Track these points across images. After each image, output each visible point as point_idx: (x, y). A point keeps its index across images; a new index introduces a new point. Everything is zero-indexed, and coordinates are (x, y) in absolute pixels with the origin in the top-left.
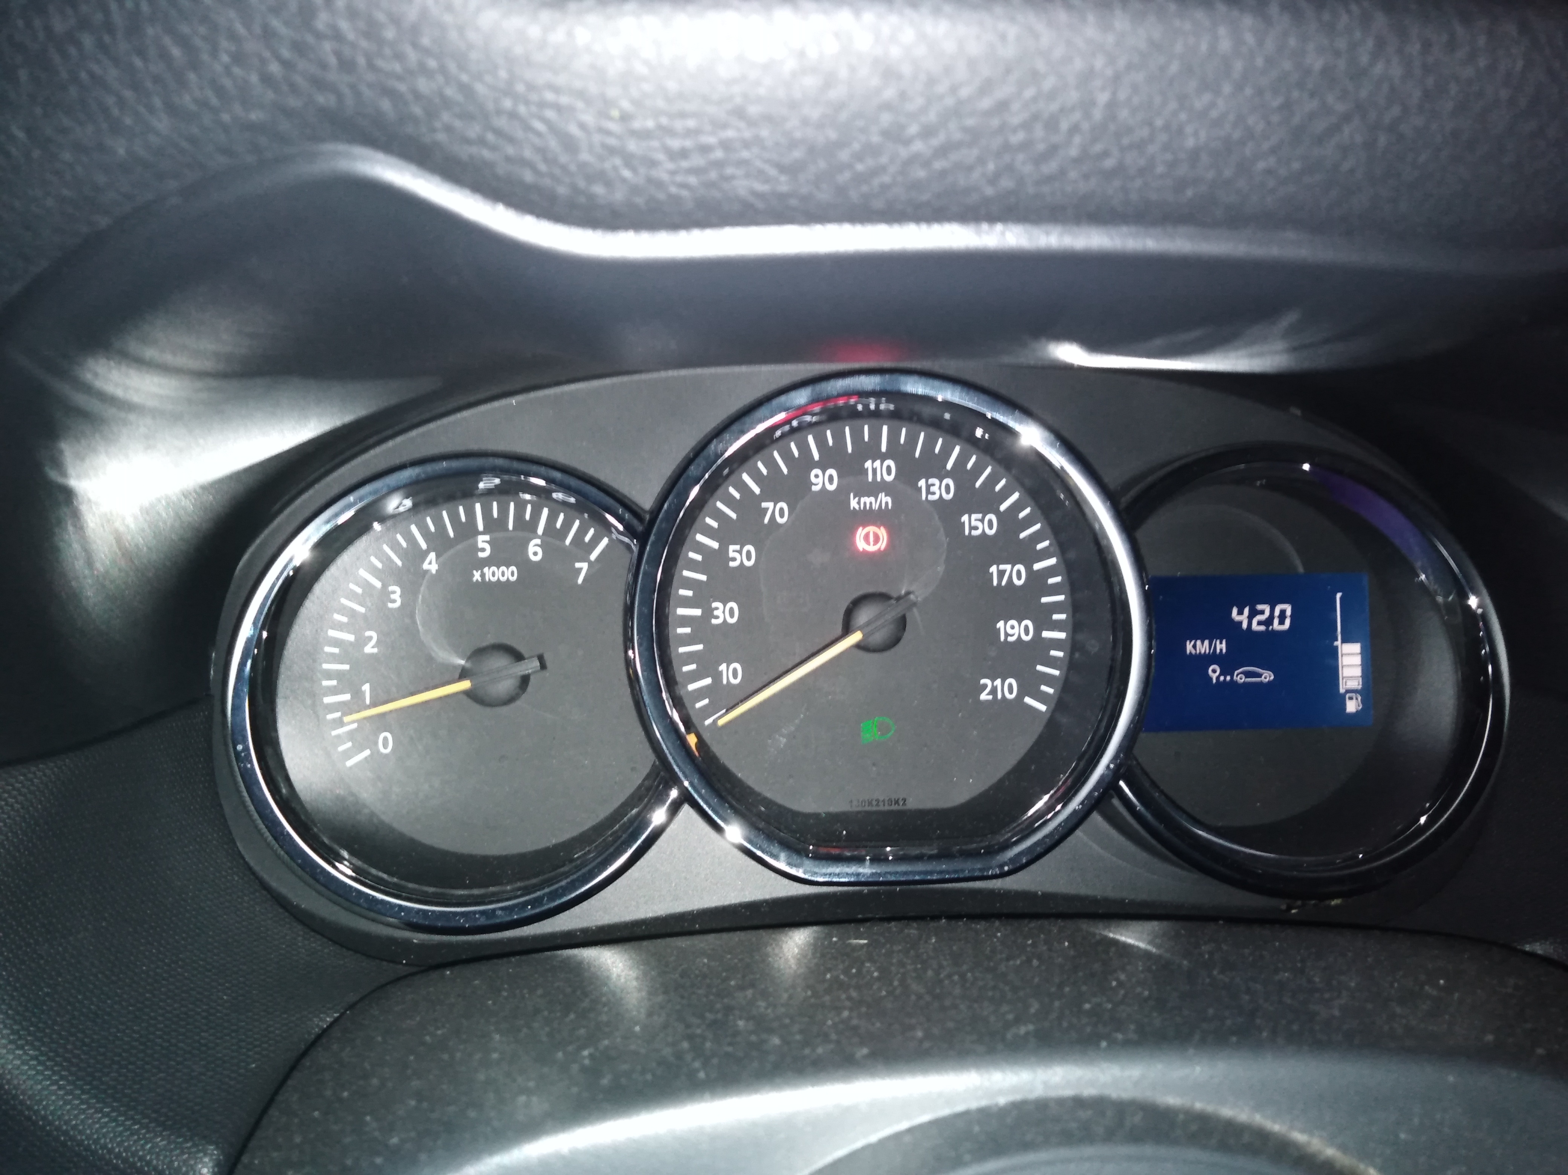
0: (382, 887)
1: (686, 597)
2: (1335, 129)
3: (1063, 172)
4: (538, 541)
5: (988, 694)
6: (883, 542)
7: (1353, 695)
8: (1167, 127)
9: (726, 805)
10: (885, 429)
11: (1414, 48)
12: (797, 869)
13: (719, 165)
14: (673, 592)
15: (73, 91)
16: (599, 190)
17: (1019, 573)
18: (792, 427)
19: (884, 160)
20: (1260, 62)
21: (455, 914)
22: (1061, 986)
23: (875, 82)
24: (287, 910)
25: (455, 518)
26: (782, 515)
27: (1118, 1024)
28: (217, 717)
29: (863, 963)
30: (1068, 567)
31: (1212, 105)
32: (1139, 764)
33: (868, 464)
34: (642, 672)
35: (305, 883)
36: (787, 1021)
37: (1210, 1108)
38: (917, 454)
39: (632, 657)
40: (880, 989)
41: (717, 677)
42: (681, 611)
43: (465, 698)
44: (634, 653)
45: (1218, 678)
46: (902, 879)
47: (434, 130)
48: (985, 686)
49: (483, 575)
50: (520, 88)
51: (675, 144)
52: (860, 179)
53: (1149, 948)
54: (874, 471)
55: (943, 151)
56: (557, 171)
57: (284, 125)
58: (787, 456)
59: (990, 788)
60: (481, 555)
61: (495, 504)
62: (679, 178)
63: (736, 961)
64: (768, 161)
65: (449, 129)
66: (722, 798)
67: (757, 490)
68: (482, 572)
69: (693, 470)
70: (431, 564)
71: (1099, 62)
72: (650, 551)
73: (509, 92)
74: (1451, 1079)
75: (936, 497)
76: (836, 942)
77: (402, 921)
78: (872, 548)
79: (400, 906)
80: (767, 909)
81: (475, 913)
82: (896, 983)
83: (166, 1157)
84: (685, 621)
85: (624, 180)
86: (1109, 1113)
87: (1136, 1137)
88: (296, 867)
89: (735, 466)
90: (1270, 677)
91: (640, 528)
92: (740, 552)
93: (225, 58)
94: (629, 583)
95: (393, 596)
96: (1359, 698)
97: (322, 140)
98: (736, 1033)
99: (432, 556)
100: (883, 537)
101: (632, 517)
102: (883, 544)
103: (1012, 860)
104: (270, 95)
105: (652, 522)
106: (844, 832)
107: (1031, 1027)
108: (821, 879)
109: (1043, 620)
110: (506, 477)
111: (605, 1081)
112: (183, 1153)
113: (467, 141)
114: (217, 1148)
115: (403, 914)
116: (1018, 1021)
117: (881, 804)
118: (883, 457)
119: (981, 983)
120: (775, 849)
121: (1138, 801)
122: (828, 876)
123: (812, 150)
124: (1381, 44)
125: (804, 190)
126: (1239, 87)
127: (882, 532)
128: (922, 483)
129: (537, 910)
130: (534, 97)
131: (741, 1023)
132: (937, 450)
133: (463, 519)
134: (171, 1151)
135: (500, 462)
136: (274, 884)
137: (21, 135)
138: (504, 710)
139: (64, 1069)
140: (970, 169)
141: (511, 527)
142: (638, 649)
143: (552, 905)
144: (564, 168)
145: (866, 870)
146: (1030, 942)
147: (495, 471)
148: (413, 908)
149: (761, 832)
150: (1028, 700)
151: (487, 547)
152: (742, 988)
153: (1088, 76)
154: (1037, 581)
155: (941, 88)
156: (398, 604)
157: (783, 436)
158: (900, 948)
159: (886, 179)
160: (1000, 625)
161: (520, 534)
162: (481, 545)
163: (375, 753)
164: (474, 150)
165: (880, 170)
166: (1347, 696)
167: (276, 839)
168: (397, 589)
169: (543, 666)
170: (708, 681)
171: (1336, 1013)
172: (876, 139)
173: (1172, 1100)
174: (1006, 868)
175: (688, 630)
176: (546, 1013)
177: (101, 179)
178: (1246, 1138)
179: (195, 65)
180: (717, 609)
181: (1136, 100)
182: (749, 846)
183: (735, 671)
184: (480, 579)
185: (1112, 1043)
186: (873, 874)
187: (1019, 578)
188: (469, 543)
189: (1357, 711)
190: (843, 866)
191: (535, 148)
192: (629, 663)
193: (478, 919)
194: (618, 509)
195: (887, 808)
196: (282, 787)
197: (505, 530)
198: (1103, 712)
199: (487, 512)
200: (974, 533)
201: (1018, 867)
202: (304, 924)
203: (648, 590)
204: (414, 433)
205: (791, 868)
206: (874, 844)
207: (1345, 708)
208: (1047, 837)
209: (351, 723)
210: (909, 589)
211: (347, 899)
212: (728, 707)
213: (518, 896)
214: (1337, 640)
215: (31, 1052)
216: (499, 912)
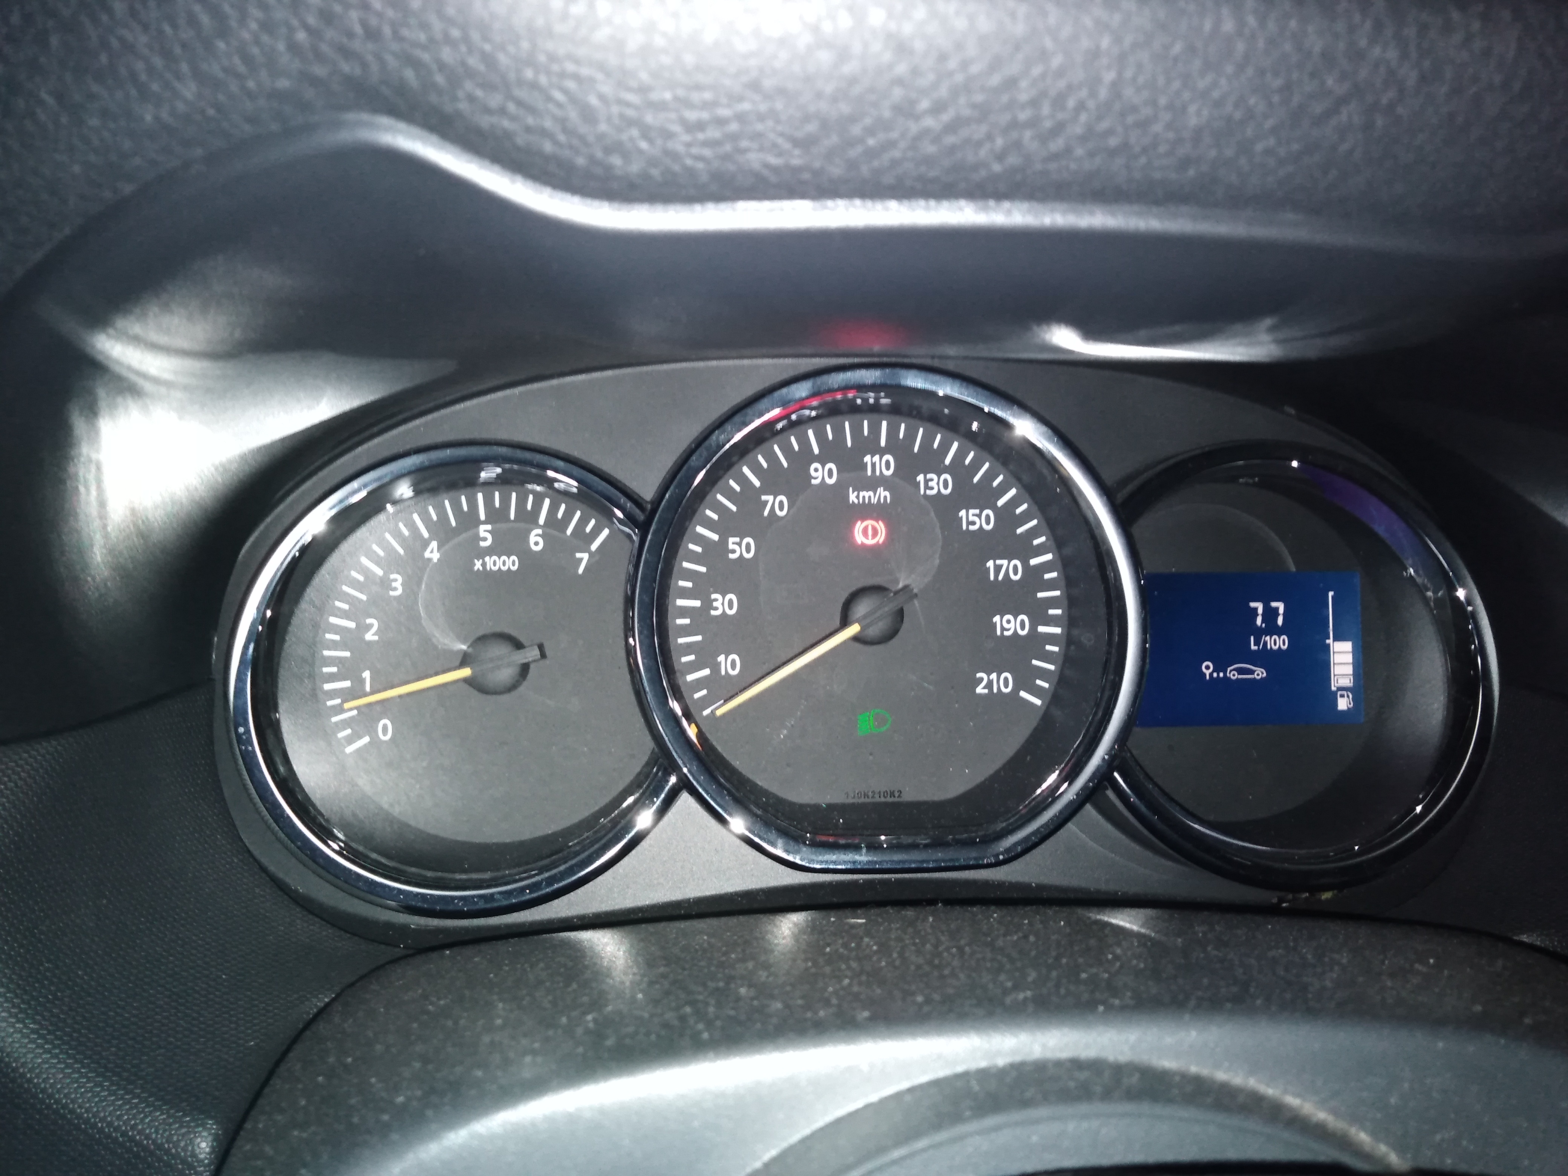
0: (381, 871)
1: (686, 589)
2: (1334, 110)
3: (1068, 149)
4: (540, 531)
5: (984, 688)
7: (1345, 693)
8: (1170, 107)
10: (884, 424)
11: (1410, 32)
12: (794, 856)
13: (734, 138)
14: (673, 582)
15: (104, 59)
16: (616, 161)
17: (1015, 568)
18: (790, 421)
19: (894, 135)
20: (1261, 44)
21: (453, 898)
22: (1057, 958)
23: (887, 57)
24: (287, 894)
25: (456, 507)
26: (781, 508)
27: (1114, 991)
28: (219, 703)
29: (862, 938)
30: (1065, 563)
31: (1215, 84)
32: (1132, 756)
33: (868, 459)
34: (642, 661)
35: (305, 865)
36: (788, 988)
38: (916, 449)
39: (633, 644)
40: (879, 960)
41: (716, 667)
42: (680, 602)
43: (466, 686)
44: (634, 640)
45: (1211, 675)
46: (898, 867)
47: (455, 99)
48: (982, 679)
49: (484, 565)
50: (542, 58)
51: (692, 116)
52: (871, 154)
53: (1143, 931)
54: (874, 465)
55: (951, 128)
56: (575, 142)
57: (309, 93)
58: (787, 450)
59: (986, 780)
60: (483, 544)
61: (497, 494)
62: (694, 151)
63: (736, 937)
64: (782, 134)
65: (471, 99)
66: (721, 786)
67: (757, 483)
68: (484, 560)
69: (694, 460)
70: (433, 553)
71: (1105, 42)
72: (651, 540)
73: (530, 61)
74: (1441, 1045)
75: (934, 492)
76: (834, 922)
77: (401, 904)
78: (870, 542)
79: (399, 890)
80: (763, 898)
81: (473, 897)
82: (895, 955)
83: (165, 1131)
84: (684, 612)
85: (641, 152)
86: (1107, 1074)
87: (1132, 1095)
88: (296, 850)
89: (736, 458)
90: (1263, 673)
91: (641, 517)
92: (739, 544)
93: (254, 26)
94: (630, 574)
95: (394, 584)
96: (1351, 696)
97: (347, 108)
98: (738, 999)
99: (434, 544)
100: (881, 529)
101: (634, 506)
102: (881, 538)
103: (1007, 850)
104: (296, 65)
105: (654, 511)
106: (841, 821)
107: (1029, 993)
108: (818, 866)
109: (1038, 615)
110: (507, 466)
111: (610, 1042)
112: (181, 1127)
113: (488, 111)
114: (216, 1123)
115: (402, 897)
116: (1016, 987)
117: (877, 796)
118: (882, 452)
119: (979, 956)
120: (773, 835)
121: (1132, 792)
122: (824, 863)
123: (825, 125)
124: (1378, 26)
125: (817, 164)
126: (1241, 68)
127: (881, 526)
128: (920, 478)
129: (535, 895)
130: (555, 68)
131: (743, 991)
132: (936, 445)
133: (465, 508)
134: (170, 1125)
135: (503, 450)
136: (272, 868)
137: (50, 100)
138: (505, 698)
140: (979, 144)
141: (512, 517)
142: (639, 638)
143: (549, 890)
144: (582, 138)
145: (862, 858)
146: (1026, 922)
147: (496, 460)
148: (412, 892)
149: (758, 819)
150: (1023, 694)
151: (489, 536)
152: (743, 960)
153: (1095, 54)
154: (1033, 576)
155: (952, 64)
156: (399, 593)
157: (783, 430)
158: (898, 925)
159: (896, 154)
160: (997, 619)
161: (522, 525)
162: (482, 534)
163: (375, 742)
164: (494, 120)
165: (891, 144)
166: (1339, 693)
167: (276, 822)
168: (399, 578)
169: (543, 655)
170: (706, 672)
171: (1328, 984)
172: (887, 114)
173: (1168, 1064)
174: (1001, 857)
175: (687, 621)
176: (548, 984)
177: (127, 145)
178: (1241, 1099)
179: (223, 32)
180: (716, 600)
181: (1141, 80)
182: (753, 837)
183: (733, 662)
184: (481, 568)
185: (1109, 1008)
186: (869, 862)
187: (1016, 573)
188: (470, 533)
189: (1348, 708)
190: (840, 853)
191: (555, 118)
192: (630, 652)
193: (477, 903)
194: (620, 499)
195: (883, 799)
196: (282, 769)
197: (508, 519)
198: (1097, 705)
199: (489, 502)
200: (972, 528)
201: (1012, 857)
202: (302, 907)
203: (649, 579)
204: (417, 422)
205: (788, 855)
206: (869, 832)
207: (1336, 705)
208: (1042, 826)
209: (351, 709)
210: (907, 582)
211: (346, 882)
212: (725, 699)
213: (516, 881)
214: (1329, 638)
215: (31, 1026)
216: (497, 897)
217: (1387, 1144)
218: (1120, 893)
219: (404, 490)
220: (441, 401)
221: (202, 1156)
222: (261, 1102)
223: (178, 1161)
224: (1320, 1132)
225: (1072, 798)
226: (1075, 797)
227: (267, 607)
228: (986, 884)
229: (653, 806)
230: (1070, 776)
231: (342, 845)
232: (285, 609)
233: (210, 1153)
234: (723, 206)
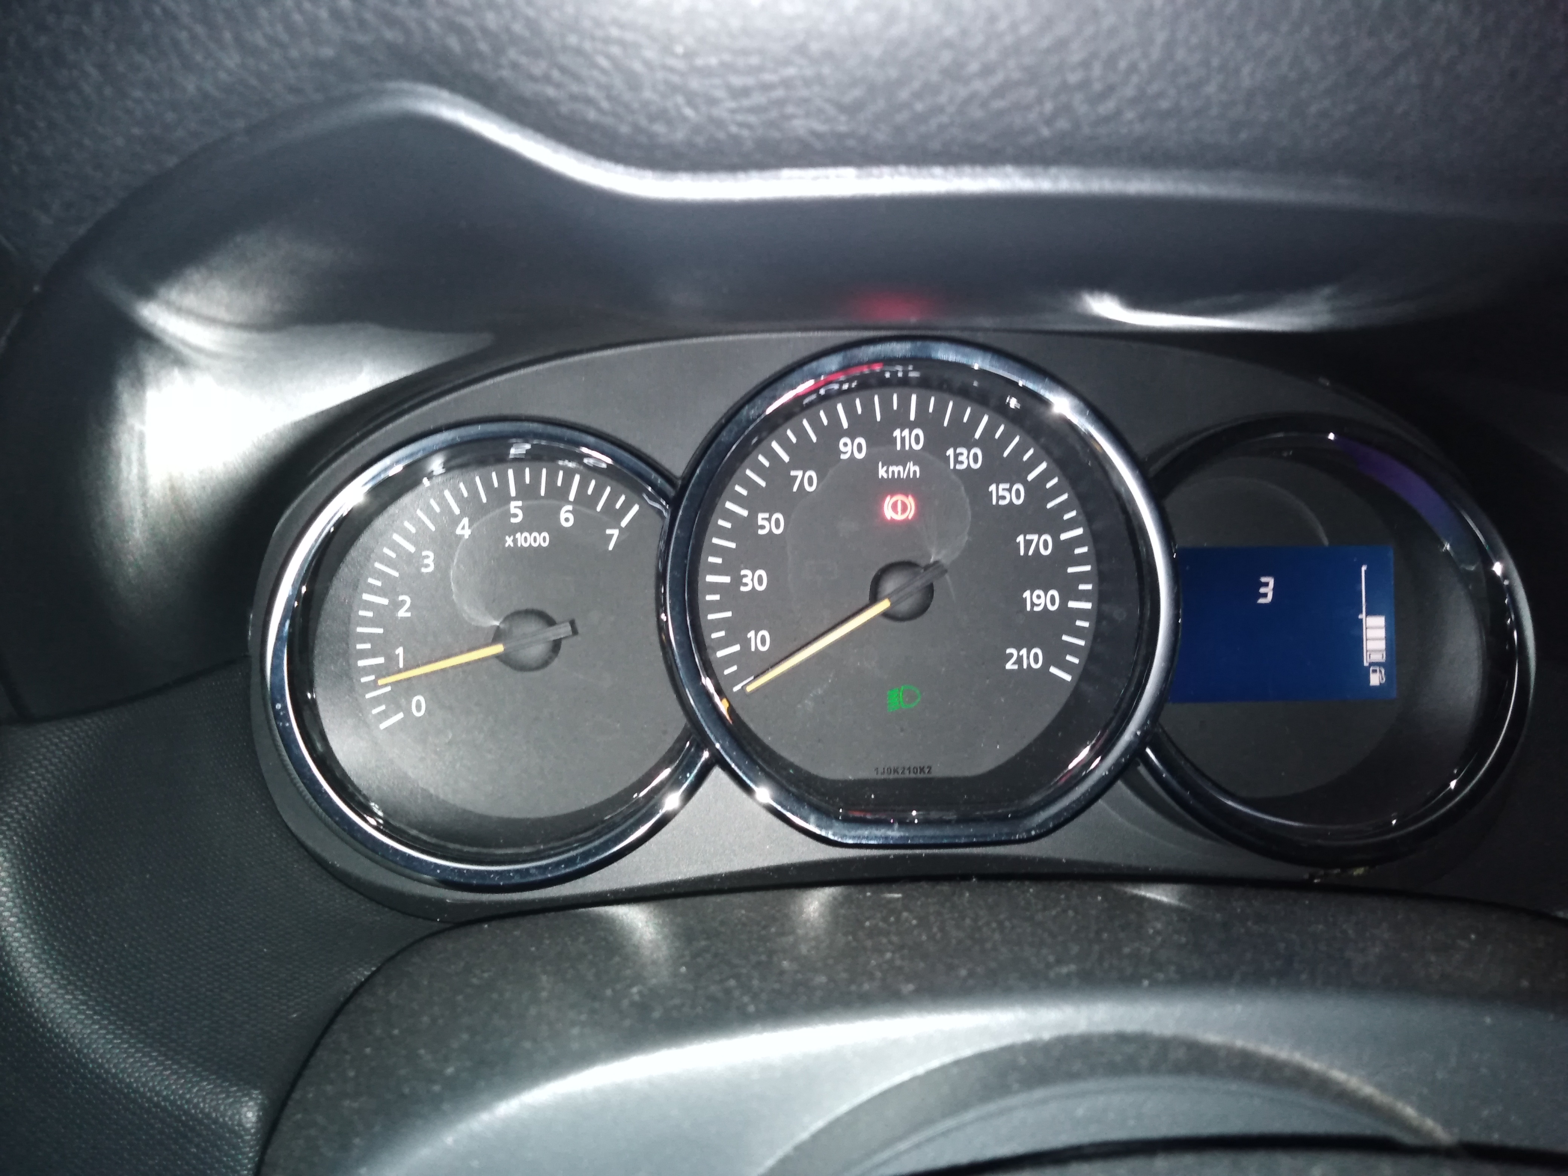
0: (418, 848)
1: (715, 565)
2: (1391, 69)
3: (1118, 113)
4: (570, 508)
5: (1014, 664)
6: (910, 512)
7: (1374, 668)
8: (1223, 68)
9: (757, 767)
10: (914, 398)
12: (827, 831)
13: (780, 103)
14: (703, 558)
15: (147, 28)
16: (659, 128)
17: (1046, 543)
18: (819, 395)
19: (943, 99)
21: (490, 873)
22: (1098, 933)
23: (936, 18)
24: (325, 869)
25: (487, 484)
26: (811, 483)
27: (1157, 965)
28: (255, 679)
29: (900, 913)
30: (1095, 537)
31: (1270, 44)
32: (1164, 731)
33: (897, 433)
34: (674, 636)
35: (342, 840)
36: (831, 962)
37: (1251, 1046)
38: (946, 424)
39: (665, 619)
40: (920, 934)
41: (746, 643)
42: (710, 578)
43: (496, 661)
44: (666, 616)
46: (930, 842)
47: (498, 66)
48: (1011, 655)
49: (515, 541)
50: (587, 24)
51: (737, 81)
52: (921, 119)
53: (1182, 904)
54: (903, 439)
55: (999, 92)
56: (619, 109)
57: (352, 61)
58: (816, 424)
59: (1016, 756)
60: (514, 520)
61: (527, 470)
62: (740, 118)
63: (773, 911)
64: (829, 100)
65: (515, 66)
66: (753, 762)
67: (786, 458)
68: (514, 538)
70: (464, 530)
72: (682, 516)
73: (575, 27)
74: (1488, 1020)
75: (964, 466)
76: (870, 897)
77: (438, 879)
78: (899, 517)
79: (436, 864)
81: (509, 871)
82: (935, 929)
83: (212, 1100)
84: (715, 588)
85: (685, 119)
86: (1153, 1048)
87: (1179, 1069)
88: (334, 825)
89: (764, 434)
91: (671, 493)
92: (769, 520)
94: (661, 551)
95: (426, 561)
96: (1383, 671)
97: (390, 77)
98: (782, 973)
99: (465, 521)
100: (910, 504)
101: (663, 482)
102: (910, 513)
103: (1040, 826)
104: (339, 32)
105: (684, 488)
106: (873, 796)
107: (1073, 967)
108: (850, 841)
109: (1069, 591)
110: (535, 442)
111: (656, 1014)
112: (228, 1097)
113: (532, 78)
114: (261, 1093)
115: (438, 871)
116: (1059, 962)
117: (907, 772)
118: (912, 426)
119: (1020, 930)
120: (806, 810)
121: (1163, 767)
122: (857, 839)
123: (872, 89)
125: (863, 131)
126: (1297, 27)
127: (910, 502)
128: (950, 452)
129: (570, 870)
130: (599, 33)
131: (785, 964)
132: (965, 419)
133: (496, 484)
134: (217, 1094)
135: (530, 426)
136: (310, 843)
137: (93, 72)
138: (538, 673)
139: (112, 1014)
140: (1028, 108)
141: (543, 493)
142: (671, 613)
143: (584, 864)
144: (627, 106)
145: (895, 833)
146: (1062, 896)
147: (524, 436)
148: (448, 867)
149: (791, 794)
150: (1053, 670)
151: (520, 513)
152: (783, 934)
153: (1147, 13)
154: (1063, 552)
155: (1002, 25)
156: (431, 569)
157: (812, 404)
158: (935, 900)
159: (944, 119)
160: (1027, 594)
161: (552, 502)
162: (513, 511)
163: (409, 716)
164: (538, 87)
165: (939, 109)
166: (1371, 669)
167: (314, 798)
168: (431, 553)
169: (575, 632)
170: (736, 648)
171: (1372, 959)
172: (935, 77)
173: (1212, 1037)
174: (1033, 833)
175: (717, 597)
176: (590, 957)
177: (170, 116)
180: (746, 576)
181: (1194, 40)
182: (779, 808)
183: (763, 638)
184: (512, 545)
185: (1154, 983)
186: (901, 838)
187: (1046, 548)
188: (502, 509)
189: (1380, 684)
190: (872, 828)
191: (599, 86)
192: (662, 628)
193: (513, 877)
194: (651, 475)
195: (912, 775)
196: (319, 746)
197: (537, 496)
198: (1130, 680)
199: (519, 477)
200: (1002, 503)
201: (1045, 832)
202: (340, 881)
203: (680, 556)
204: (448, 398)
205: (821, 830)
206: (901, 808)
207: (1369, 681)
208: (1074, 802)
209: (386, 685)
210: (939, 558)
211: (383, 856)
212: (756, 674)
213: (550, 856)
214: (1361, 612)
215: (81, 997)
216: (532, 871)
217: (1435, 1119)
218: (1150, 869)
219: (436, 465)
220: (470, 378)
221: (249, 1125)
222: (307, 1073)
223: (226, 1130)
224: (1366, 1106)
225: (1104, 774)
226: (1107, 773)
227: (302, 584)
228: (1017, 860)
229: (686, 781)
230: (1102, 751)
231: (381, 821)
232: (318, 587)
233: (257, 1122)
234: (768, 174)
